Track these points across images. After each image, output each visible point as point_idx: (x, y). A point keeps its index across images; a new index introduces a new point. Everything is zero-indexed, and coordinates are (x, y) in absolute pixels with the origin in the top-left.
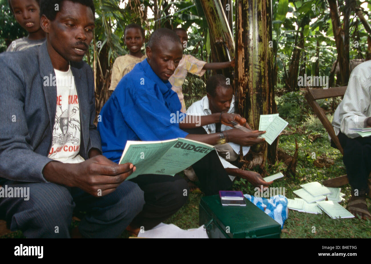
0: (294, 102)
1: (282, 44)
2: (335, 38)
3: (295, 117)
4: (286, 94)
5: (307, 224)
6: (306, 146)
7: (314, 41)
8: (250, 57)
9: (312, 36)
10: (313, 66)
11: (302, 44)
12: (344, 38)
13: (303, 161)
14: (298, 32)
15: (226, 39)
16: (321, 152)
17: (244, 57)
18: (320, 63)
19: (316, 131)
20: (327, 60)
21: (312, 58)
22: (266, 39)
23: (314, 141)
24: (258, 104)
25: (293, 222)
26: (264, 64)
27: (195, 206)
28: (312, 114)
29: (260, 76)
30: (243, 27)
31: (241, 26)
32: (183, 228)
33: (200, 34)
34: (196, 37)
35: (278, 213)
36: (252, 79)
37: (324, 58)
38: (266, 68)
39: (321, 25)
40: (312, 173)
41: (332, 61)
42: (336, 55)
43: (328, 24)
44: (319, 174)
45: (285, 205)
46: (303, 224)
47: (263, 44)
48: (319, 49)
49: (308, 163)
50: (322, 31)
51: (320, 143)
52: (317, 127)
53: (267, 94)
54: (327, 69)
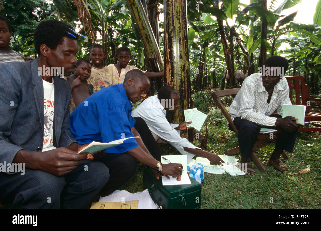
0: (201, 99)
1: (191, 59)
2: (225, 56)
3: (203, 108)
4: (196, 93)
5: (216, 181)
6: (211, 128)
7: (212, 58)
8: (175, 69)
9: (210, 55)
10: (211, 74)
11: (204, 59)
12: (230, 56)
13: (211, 139)
14: (201, 51)
15: (156, 56)
16: (221, 132)
17: (170, 68)
18: (216, 72)
19: (217, 117)
20: (220, 70)
21: (211, 69)
22: (185, 57)
23: (216, 125)
24: (181, 101)
25: (208, 181)
26: (184, 73)
27: (139, 175)
28: (214, 106)
29: (182, 82)
30: (169, 48)
31: (168, 47)
32: (132, 193)
33: (135, 51)
34: (133, 53)
35: (198, 176)
36: (176, 84)
37: (218, 69)
38: (186, 76)
39: (216, 48)
40: (217, 147)
41: (224, 71)
42: (226, 67)
43: (220, 47)
44: (221, 147)
45: (202, 170)
46: (214, 182)
47: (183, 60)
48: (215, 62)
49: (214, 140)
50: (216, 52)
51: (220, 126)
52: (217, 115)
53: (186, 94)
54: (220, 76)
